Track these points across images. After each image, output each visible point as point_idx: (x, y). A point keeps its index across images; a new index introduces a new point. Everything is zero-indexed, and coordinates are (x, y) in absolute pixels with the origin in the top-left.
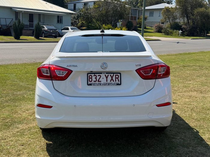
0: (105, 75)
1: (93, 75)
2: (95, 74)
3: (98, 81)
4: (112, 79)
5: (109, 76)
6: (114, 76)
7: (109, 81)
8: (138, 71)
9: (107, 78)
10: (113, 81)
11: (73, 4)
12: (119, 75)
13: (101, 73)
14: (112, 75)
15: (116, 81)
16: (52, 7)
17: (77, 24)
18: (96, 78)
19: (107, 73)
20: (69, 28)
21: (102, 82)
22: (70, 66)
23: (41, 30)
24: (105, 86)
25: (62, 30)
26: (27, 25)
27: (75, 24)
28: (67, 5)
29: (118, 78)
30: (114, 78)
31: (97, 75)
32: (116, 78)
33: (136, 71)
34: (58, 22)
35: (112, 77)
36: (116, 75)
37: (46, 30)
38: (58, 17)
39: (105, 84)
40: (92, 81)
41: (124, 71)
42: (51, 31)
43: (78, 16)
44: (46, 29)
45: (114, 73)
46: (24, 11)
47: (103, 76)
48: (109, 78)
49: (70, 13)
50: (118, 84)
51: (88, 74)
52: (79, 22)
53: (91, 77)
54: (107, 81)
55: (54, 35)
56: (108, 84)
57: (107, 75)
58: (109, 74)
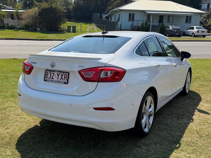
0: (57, 73)
1: (49, 72)
2: (51, 72)
3: (52, 78)
4: (62, 78)
5: (60, 75)
6: (64, 75)
7: (59, 80)
8: (80, 72)
9: (58, 76)
10: (62, 80)
11: (207, 4)
12: (67, 74)
13: (55, 71)
14: (62, 74)
15: (64, 80)
16: (182, 8)
17: (207, 23)
18: (50, 75)
19: (58, 72)
20: (195, 27)
21: (54, 80)
22: (33, 63)
23: (165, 29)
24: (55, 83)
25: (187, 29)
26: (156, 26)
27: (205, 23)
28: (201, 5)
29: (66, 77)
30: (63, 77)
31: (52, 72)
32: (65, 77)
33: (79, 72)
34: (187, 22)
35: (62, 76)
36: (65, 74)
37: (171, 30)
38: (187, 17)
39: (56, 82)
40: (47, 78)
41: (71, 71)
42: (175, 31)
43: (208, 16)
44: (171, 28)
45: (64, 72)
46: (154, 13)
47: (56, 73)
48: (60, 76)
49: (199, 13)
50: (65, 83)
51: (46, 71)
52: (209, 22)
53: (47, 74)
54: (58, 79)
55: (178, 34)
56: (58, 82)
57: (59, 73)
58: (60, 73)
